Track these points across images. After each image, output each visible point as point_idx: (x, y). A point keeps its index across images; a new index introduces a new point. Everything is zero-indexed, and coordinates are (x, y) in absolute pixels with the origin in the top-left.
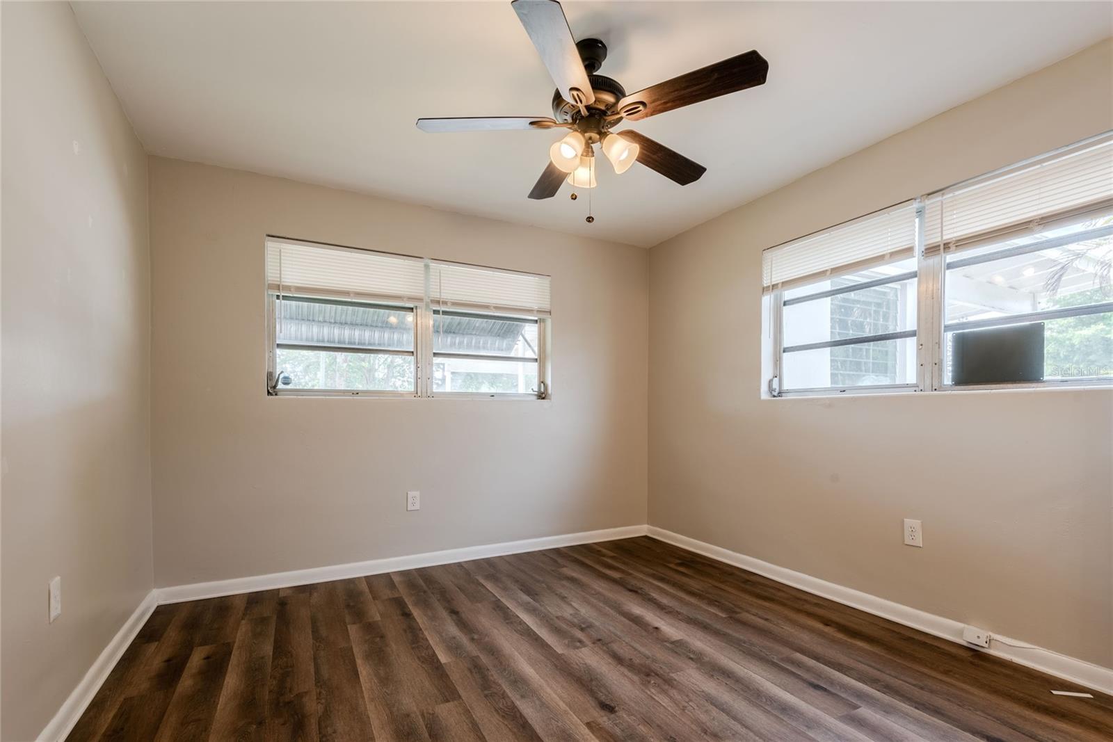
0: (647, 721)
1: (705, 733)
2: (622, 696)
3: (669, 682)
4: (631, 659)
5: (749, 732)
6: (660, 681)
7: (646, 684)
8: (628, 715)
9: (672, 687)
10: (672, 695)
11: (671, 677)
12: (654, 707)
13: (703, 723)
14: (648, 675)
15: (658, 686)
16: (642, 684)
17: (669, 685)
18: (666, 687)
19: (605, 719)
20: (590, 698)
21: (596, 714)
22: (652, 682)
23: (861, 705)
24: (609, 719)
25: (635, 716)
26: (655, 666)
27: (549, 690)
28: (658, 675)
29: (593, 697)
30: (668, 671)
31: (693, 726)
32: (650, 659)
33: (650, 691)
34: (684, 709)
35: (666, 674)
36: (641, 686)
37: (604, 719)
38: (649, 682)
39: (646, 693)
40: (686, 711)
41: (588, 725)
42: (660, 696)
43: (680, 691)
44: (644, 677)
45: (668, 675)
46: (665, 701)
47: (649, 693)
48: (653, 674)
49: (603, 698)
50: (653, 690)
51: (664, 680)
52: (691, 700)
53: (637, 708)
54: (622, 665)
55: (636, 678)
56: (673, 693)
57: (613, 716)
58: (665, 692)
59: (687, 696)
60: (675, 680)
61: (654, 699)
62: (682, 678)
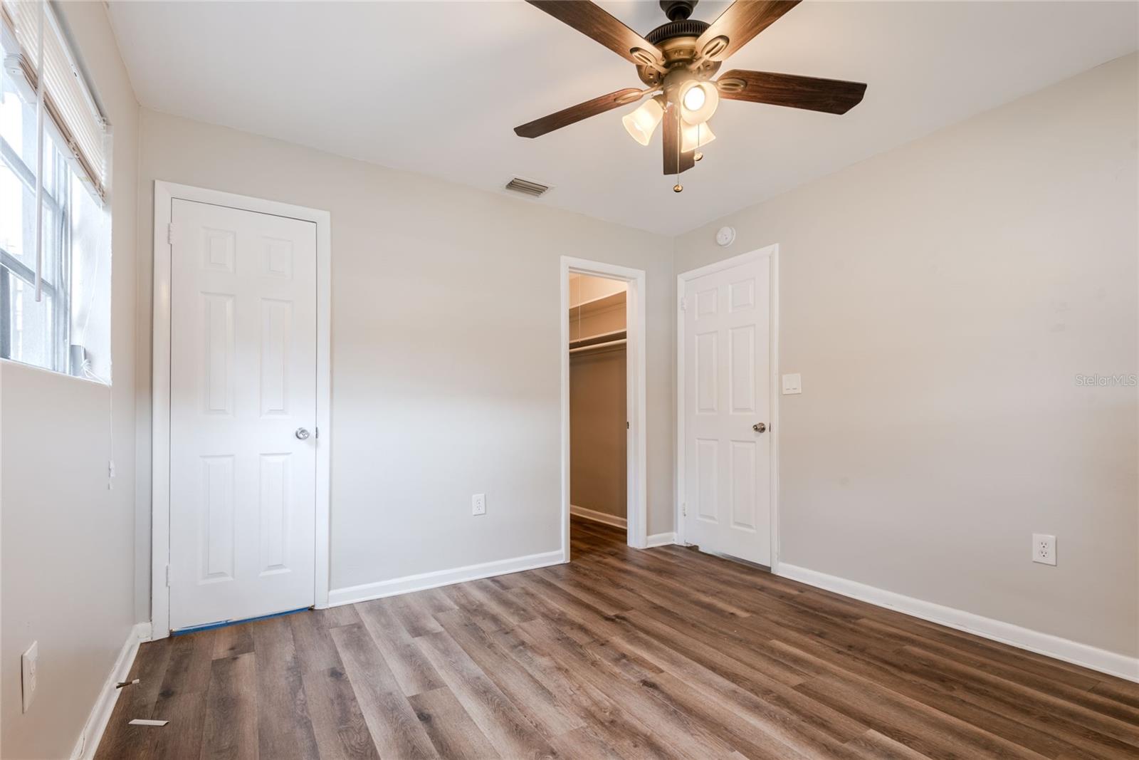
0: (613, 676)
1: (567, 670)
2: (638, 696)
3: (589, 715)
4: (635, 746)
5: (531, 673)
6: (600, 715)
7: (615, 711)
8: (630, 679)
9: (587, 709)
10: (588, 700)
11: (586, 722)
12: (607, 687)
13: (566, 677)
14: (612, 722)
15: (601, 709)
16: (620, 711)
17: (589, 711)
18: (593, 709)
19: (649, 676)
20: (669, 692)
21: (658, 679)
22: (607, 714)
23: (404, 699)
24: (645, 676)
25: (624, 680)
26: (603, 736)
27: (715, 699)
28: (602, 723)
29: (666, 694)
30: (589, 730)
31: (575, 673)
32: (610, 747)
33: (611, 703)
34: (580, 688)
35: (591, 724)
36: (621, 708)
37: (651, 676)
38: (611, 713)
39: (614, 700)
40: (578, 686)
41: (662, 671)
42: (600, 698)
43: (578, 705)
44: (616, 719)
45: (589, 724)
46: (597, 695)
47: (612, 701)
48: (607, 724)
49: (656, 693)
50: (608, 704)
51: (595, 717)
52: (571, 696)
53: (623, 686)
54: (645, 736)
55: (626, 717)
56: (586, 703)
57: (643, 678)
58: (596, 703)
59: (573, 700)
60: (582, 718)
61: (606, 695)
62: (573, 721)
